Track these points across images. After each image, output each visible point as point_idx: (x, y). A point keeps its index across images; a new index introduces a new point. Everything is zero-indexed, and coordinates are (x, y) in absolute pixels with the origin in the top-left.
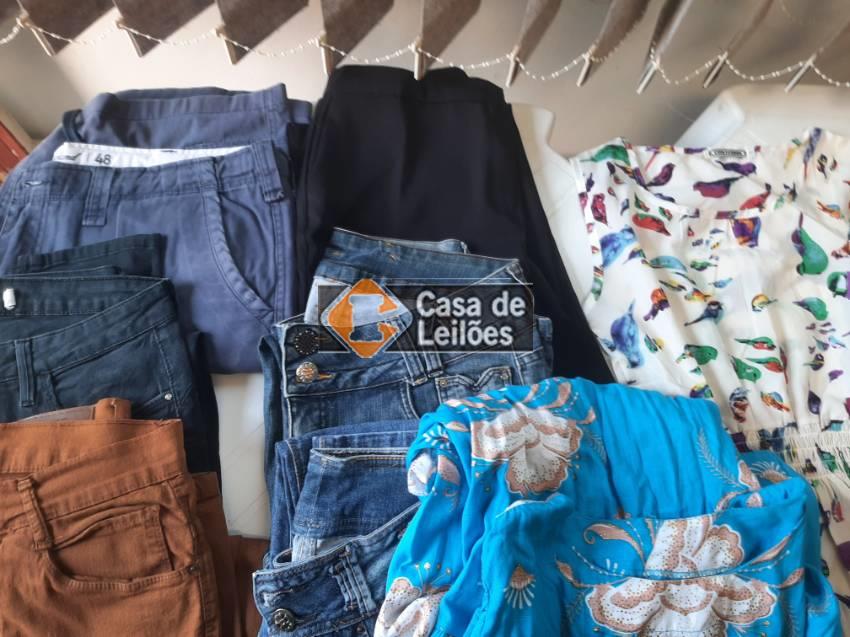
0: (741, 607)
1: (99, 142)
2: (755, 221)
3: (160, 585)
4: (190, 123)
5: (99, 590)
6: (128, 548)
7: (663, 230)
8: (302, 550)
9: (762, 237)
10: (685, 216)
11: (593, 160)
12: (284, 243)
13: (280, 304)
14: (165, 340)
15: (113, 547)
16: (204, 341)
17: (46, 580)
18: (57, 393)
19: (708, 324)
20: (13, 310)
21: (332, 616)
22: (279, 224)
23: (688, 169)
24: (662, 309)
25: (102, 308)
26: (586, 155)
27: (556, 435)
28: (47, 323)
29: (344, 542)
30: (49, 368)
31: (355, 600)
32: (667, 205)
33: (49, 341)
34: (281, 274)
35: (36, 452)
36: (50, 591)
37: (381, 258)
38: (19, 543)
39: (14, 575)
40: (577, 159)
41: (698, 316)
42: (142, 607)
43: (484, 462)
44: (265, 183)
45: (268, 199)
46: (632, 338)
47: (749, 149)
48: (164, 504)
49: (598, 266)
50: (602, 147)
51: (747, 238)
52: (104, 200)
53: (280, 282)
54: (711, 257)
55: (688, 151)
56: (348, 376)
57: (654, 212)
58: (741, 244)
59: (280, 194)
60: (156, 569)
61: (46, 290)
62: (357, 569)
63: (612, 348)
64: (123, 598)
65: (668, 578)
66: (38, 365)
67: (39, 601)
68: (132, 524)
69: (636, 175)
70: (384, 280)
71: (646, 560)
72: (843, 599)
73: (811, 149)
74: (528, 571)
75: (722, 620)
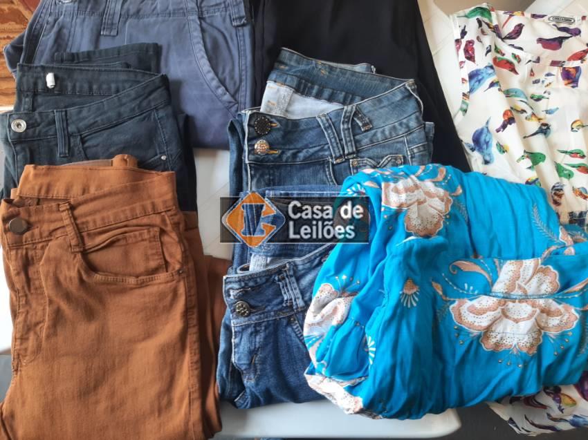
0: (554, 321)
2: (577, 69)
3: (159, 281)
5: (115, 283)
6: (137, 255)
7: (513, 70)
8: (256, 264)
9: (582, 81)
10: (530, 61)
11: (466, 16)
12: (246, 57)
13: (242, 100)
14: (162, 118)
15: (126, 255)
16: (189, 120)
17: (79, 271)
18: (85, 149)
19: (540, 137)
20: (53, 88)
21: (275, 309)
22: (242, 42)
23: (533, 29)
24: (510, 124)
25: (117, 91)
26: (461, 13)
27: (437, 199)
28: (77, 100)
29: (285, 261)
30: (79, 132)
31: (291, 299)
32: (517, 52)
33: (80, 112)
34: (244, 77)
35: (72, 186)
36: (81, 280)
37: (315, 72)
38: (60, 246)
39: (56, 267)
40: (455, 15)
41: (534, 131)
42: (144, 296)
43: (390, 209)
44: (233, 11)
45: (235, 24)
46: (487, 143)
47: (578, 18)
48: (163, 227)
49: (466, 92)
50: (473, 8)
51: (570, 81)
52: (117, 17)
53: (243, 84)
54: (545, 93)
55: (534, 16)
56: (289, 153)
57: (508, 57)
58: (566, 85)
59: (244, 21)
60: (155, 271)
61: (77, 76)
62: (293, 279)
63: (473, 150)
64: (132, 289)
65: (507, 297)
66: (72, 128)
67: (73, 287)
68: (140, 239)
69: (496, 30)
70: (316, 87)
71: (492, 285)
74: (414, 283)
75: (540, 330)
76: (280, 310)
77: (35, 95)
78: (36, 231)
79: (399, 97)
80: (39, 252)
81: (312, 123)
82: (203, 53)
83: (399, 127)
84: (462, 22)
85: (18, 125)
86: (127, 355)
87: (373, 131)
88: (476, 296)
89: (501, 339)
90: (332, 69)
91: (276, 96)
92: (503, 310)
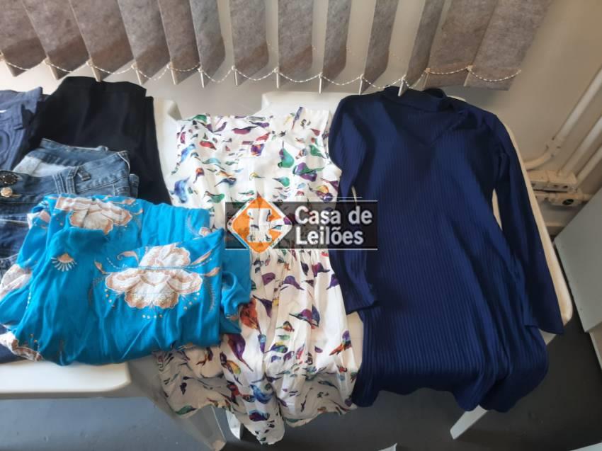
0: (186, 286)
2: (262, 145)
7: (213, 147)
9: (264, 152)
10: (224, 141)
11: (189, 120)
22: (18, 137)
23: (233, 124)
24: (201, 176)
26: (187, 119)
27: (111, 211)
32: (217, 137)
40: (182, 120)
41: (220, 181)
43: (60, 210)
44: (16, 122)
45: (15, 128)
46: (183, 189)
47: (267, 117)
49: (178, 162)
50: (195, 116)
51: (256, 152)
53: (9, 159)
54: (237, 160)
55: (236, 117)
56: (28, 197)
57: (210, 140)
58: (253, 155)
59: (21, 126)
63: (172, 194)
65: (149, 268)
70: (59, 159)
71: (139, 262)
72: (261, 300)
73: (297, 116)
74: (70, 256)
75: (175, 293)
79: (113, 160)
81: (49, 180)
83: (109, 178)
84: (183, 123)
87: (89, 181)
88: (125, 269)
89: (143, 298)
90: (76, 149)
91: (29, 164)
92: (142, 277)
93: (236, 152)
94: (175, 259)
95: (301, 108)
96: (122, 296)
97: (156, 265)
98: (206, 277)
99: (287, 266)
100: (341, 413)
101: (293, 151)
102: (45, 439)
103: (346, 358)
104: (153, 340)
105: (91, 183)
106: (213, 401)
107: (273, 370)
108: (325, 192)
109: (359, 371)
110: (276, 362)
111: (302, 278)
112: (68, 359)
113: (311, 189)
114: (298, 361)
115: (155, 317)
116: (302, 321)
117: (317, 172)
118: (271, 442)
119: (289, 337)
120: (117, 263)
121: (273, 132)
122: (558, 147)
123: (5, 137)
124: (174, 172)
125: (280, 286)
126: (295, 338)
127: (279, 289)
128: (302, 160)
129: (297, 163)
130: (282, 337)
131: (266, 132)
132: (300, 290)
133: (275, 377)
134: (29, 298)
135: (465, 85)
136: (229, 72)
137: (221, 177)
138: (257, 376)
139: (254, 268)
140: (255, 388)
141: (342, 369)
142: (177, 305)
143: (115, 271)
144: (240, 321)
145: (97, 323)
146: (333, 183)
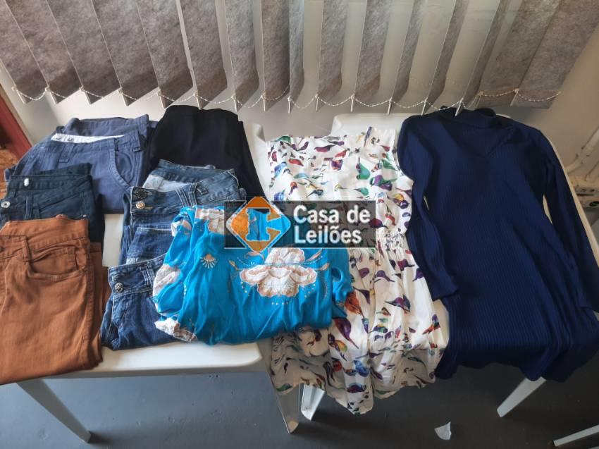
1: (70, 134)
2: (341, 161)
3: (71, 277)
4: (108, 129)
5: (46, 278)
6: (60, 263)
7: (300, 164)
8: (130, 262)
9: (343, 167)
10: (310, 158)
11: (276, 141)
12: (139, 165)
14: (86, 196)
15: (54, 263)
16: (101, 197)
17: (26, 273)
18: (41, 214)
20: (28, 186)
21: (140, 287)
22: (138, 158)
24: (295, 189)
25: (63, 185)
26: (273, 140)
28: (40, 191)
29: (147, 260)
30: (39, 206)
31: (149, 281)
32: (303, 155)
33: (40, 197)
34: (136, 174)
35: (29, 229)
36: (27, 277)
37: (178, 170)
38: (18, 259)
39: (14, 271)
40: (270, 141)
41: (311, 192)
42: (63, 286)
43: (199, 219)
44: (134, 145)
45: (134, 151)
47: (341, 136)
48: (77, 246)
49: (273, 178)
50: (280, 137)
51: (337, 167)
52: (69, 154)
53: (135, 178)
54: (321, 174)
55: (316, 137)
56: (158, 209)
57: (297, 158)
58: (334, 169)
59: (139, 149)
60: (71, 271)
61: (41, 179)
62: (151, 270)
64: (55, 282)
67: (21, 281)
68: (63, 253)
69: (293, 146)
70: (177, 177)
71: (265, 260)
72: (360, 291)
73: (368, 135)
74: (213, 256)
75: (296, 283)
76: (143, 288)
77: (17, 190)
78: (6, 252)
79: (224, 178)
80: (6, 263)
81: (173, 194)
82: (115, 165)
83: (223, 192)
84: (272, 144)
85: (6, 204)
86: (49, 322)
87: (207, 195)
88: (254, 266)
89: (271, 289)
90: (189, 168)
91: (153, 181)
92: (269, 272)
93: (320, 167)
94: (293, 258)
95: (370, 128)
96: (256, 287)
97: (278, 262)
98: (319, 271)
99: (377, 263)
100: (420, 386)
101: (368, 165)
102: (137, 423)
103: (436, 337)
104: (282, 322)
105: (209, 196)
106: (306, 380)
107: (376, 346)
108: (401, 199)
109: (447, 347)
110: (378, 340)
111: (391, 272)
112: (217, 339)
113: (388, 197)
114: (397, 340)
115: (283, 304)
116: (396, 307)
117: (392, 183)
118: (363, 411)
119: (387, 320)
120: (247, 261)
121: (349, 149)
122: (587, 156)
123: (126, 159)
124: (271, 186)
125: (373, 279)
126: (392, 320)
127: (373, 281)
128: (378, 172)
129: (373, 175)
130: (382, 320)
131: (344, 150)
132: (391, 282)
133: (377, 353)
134: (185, 290)
135: (511, 105)
136: (312, 100)
137: (311, 190)
138: (361, 352)
139: (350, 264)
140: (358, 364)
141: (433, 346)
142: (298, 295)
143: (246, 268)
144: (345, 308)
145: (236, 310)
146: (407, 192)
